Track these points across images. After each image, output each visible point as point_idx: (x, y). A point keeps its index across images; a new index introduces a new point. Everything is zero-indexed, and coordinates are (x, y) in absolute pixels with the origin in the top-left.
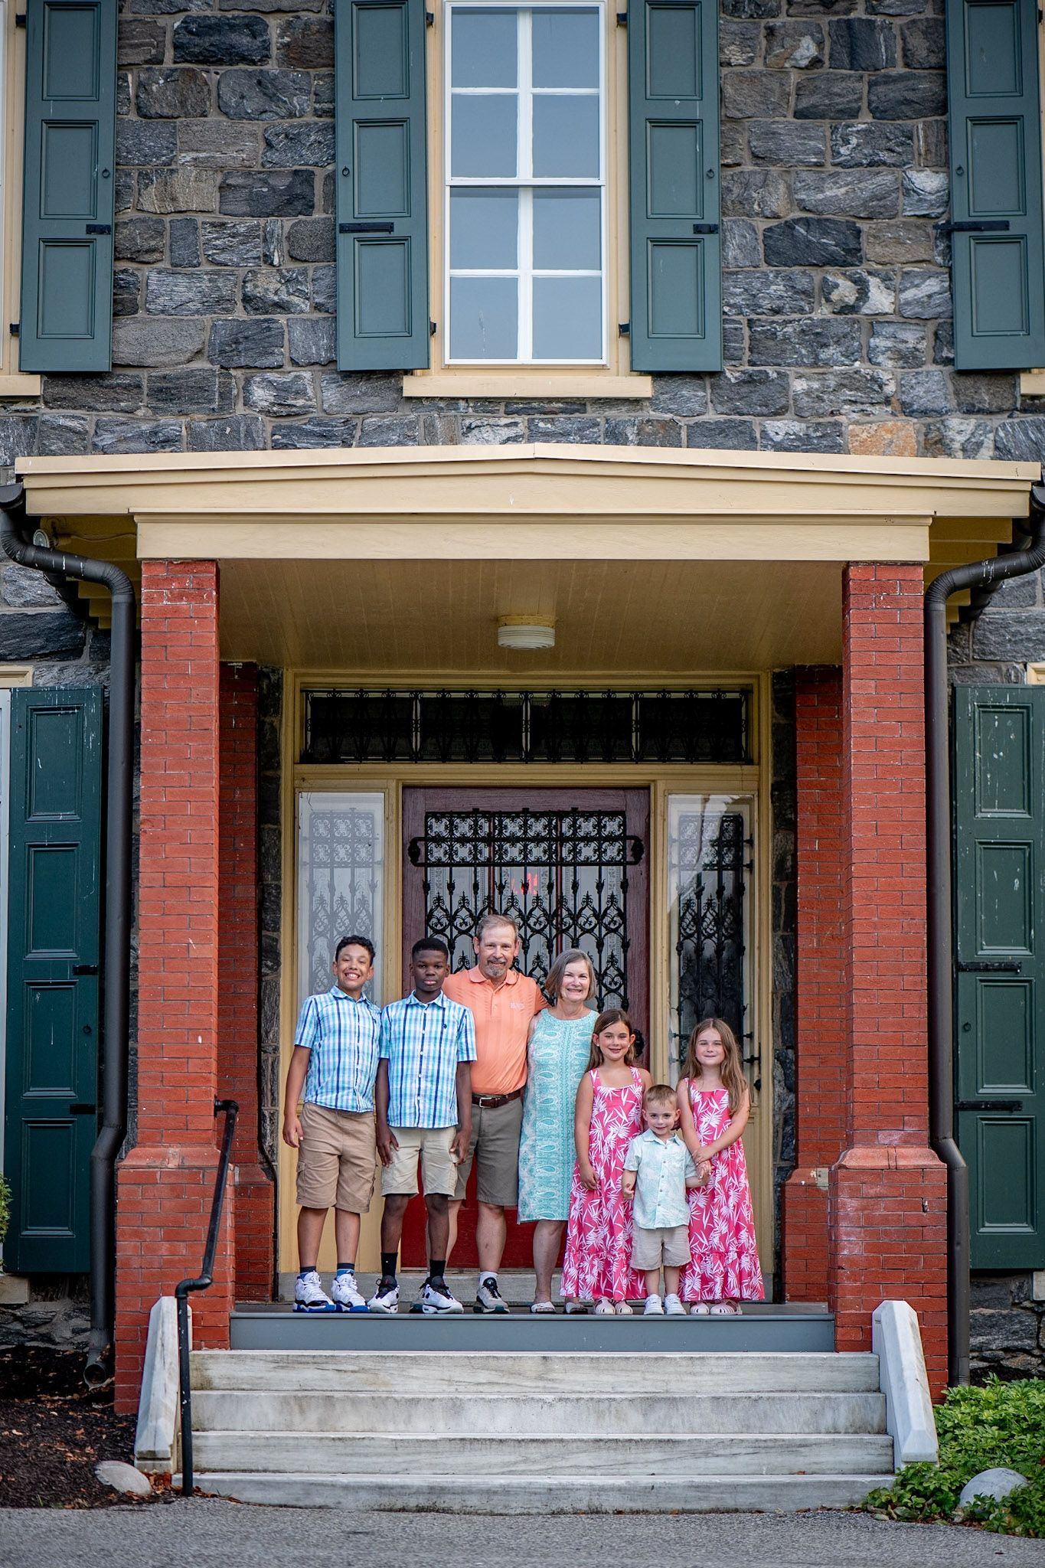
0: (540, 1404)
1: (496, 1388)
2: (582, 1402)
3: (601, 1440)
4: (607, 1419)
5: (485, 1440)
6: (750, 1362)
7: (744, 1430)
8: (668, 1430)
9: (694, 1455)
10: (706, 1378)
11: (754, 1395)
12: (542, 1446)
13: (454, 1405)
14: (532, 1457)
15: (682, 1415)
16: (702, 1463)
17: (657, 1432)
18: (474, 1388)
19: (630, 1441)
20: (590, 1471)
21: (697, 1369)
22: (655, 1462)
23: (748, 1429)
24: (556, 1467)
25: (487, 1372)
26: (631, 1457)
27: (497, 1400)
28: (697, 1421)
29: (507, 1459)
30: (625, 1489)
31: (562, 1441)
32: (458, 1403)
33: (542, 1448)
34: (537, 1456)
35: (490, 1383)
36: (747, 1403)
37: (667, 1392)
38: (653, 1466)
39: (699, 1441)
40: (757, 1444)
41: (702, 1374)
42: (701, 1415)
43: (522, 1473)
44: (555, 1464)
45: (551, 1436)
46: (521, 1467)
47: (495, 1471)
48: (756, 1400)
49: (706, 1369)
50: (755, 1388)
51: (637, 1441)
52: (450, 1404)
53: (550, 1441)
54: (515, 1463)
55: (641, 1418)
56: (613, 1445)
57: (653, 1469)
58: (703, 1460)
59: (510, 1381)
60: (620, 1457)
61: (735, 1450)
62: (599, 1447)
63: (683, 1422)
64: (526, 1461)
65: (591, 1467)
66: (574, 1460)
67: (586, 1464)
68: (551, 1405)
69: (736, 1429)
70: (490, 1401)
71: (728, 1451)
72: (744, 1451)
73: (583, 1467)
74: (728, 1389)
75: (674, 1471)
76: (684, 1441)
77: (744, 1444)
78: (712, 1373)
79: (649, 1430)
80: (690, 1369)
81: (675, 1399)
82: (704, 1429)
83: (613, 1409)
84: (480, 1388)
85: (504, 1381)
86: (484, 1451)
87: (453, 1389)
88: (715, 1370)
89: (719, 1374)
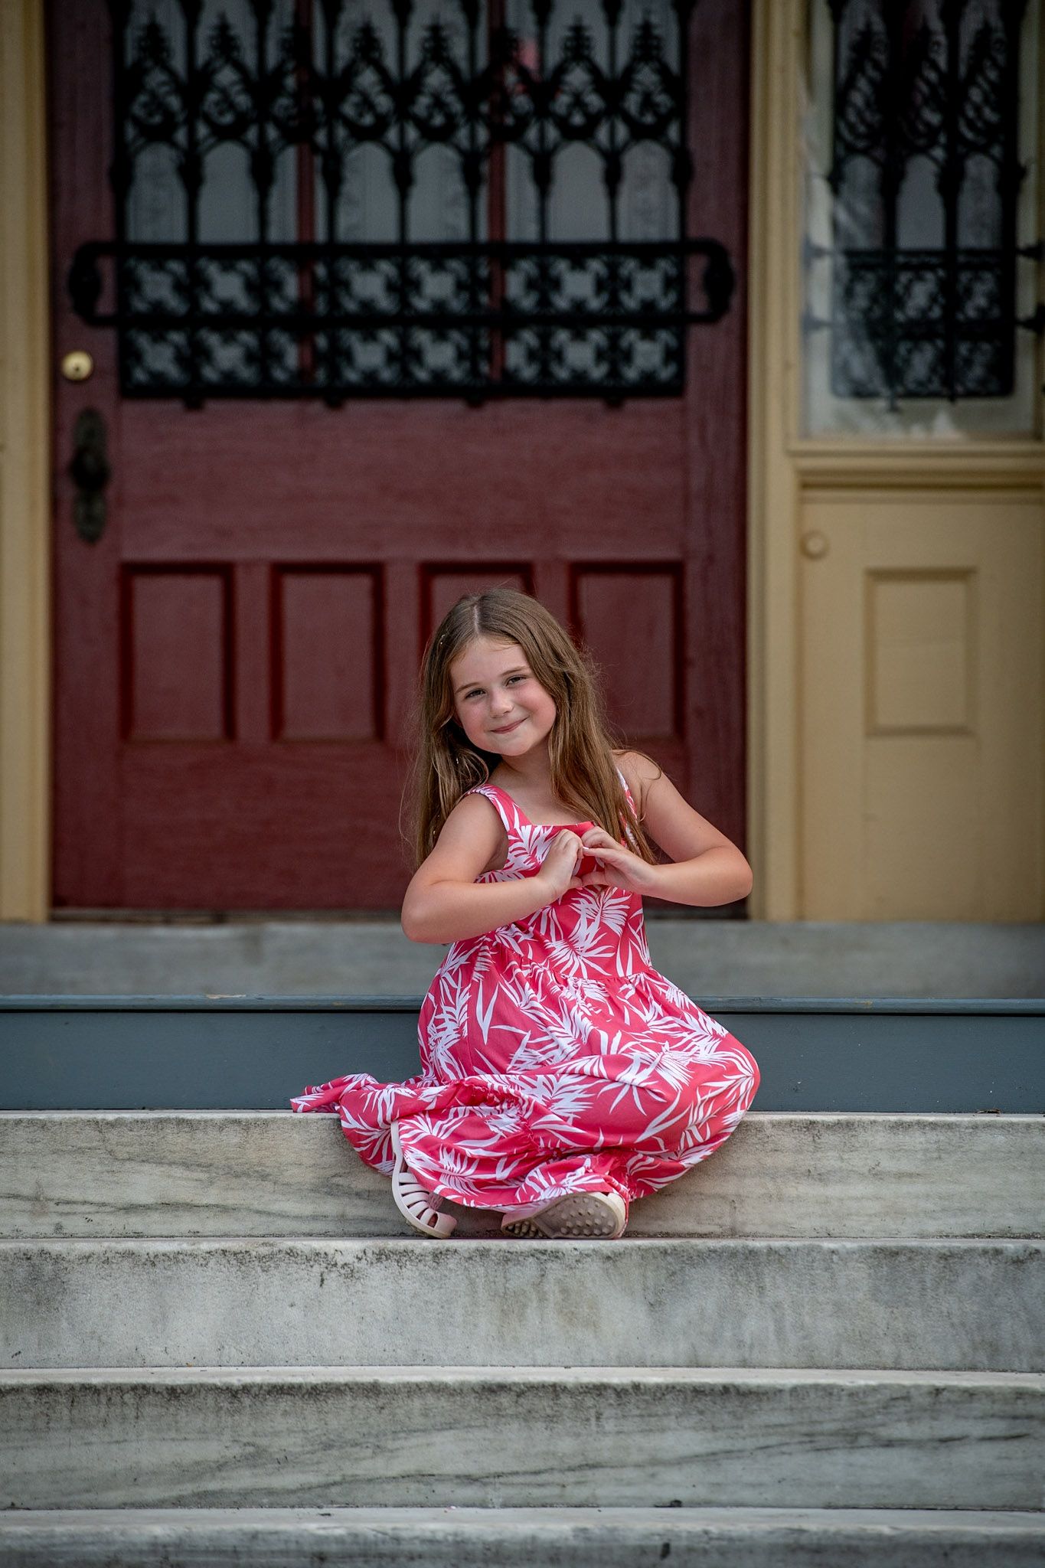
0: (317, 1269)
1: (187, 1222)
2: (452, 1263)
3: (502, 1388)
4: (532, 1314)
5: (120, 1389)
6: (1000, 1139)
7: (982, 1357)
8: (731, 1355)
9: (813, 1441)
10: (860, 1189)
11: (1010, 1246)
12: (310, 1408)
13: (35, 1277)
14: (277, 1445)
15: (778, 1305)
16: (837, 1466)
17: (696, 1363)
18: (118, 1222)
19: (600, 1389)
20: (470, 1492)
21: (830, 1160)
22: (681, 1462)
23: (995, 1358)
24: (355, 1480)
25: (158, 1170)
26: (604, 1446)
27: (176, 1258)
28: (827, 1328)
29: (192, 1452)
30: (573, 1554)
31: (373, 1390)
32: (48, 1268)
33: (310, 1417)
34: (291, 1443)
35: (168, 1206)
36: (989, 1271)
37: (733, 1233)
38: (674, 1475)
39: (828, 1391)
40: (1020, 1407)
41: (844, 1176)
42: (839, 1309)
43: (243, 1499)
44: (350, 1470)
45: (340, 1375)
46: (243, 1479)
47: (152, 1493)
48: (1018, 1261)
49: (859, 1161)
50: (1016, 1223)
51: (620, 1392)
52: (22, 1271)
53: (336, 1390)
54: (221, 1466)
55: (641, 1316)
56: (544, 1404)
57: (676, 1483)
58: (840, 1457)
59: (231, 1199)
60: (566, 1445)
61: (948, 1427)
62: (499, 1413)
63: (780, 1332)
64: (255, 1458)
65: (469, 1479)
66: (412, 1456)
67: (449, 1469)
68: (351, 1273)
69: (955, 1356)
70: (153, 1261)
71: (923, 1430)
72: (978, 1429)
73: (442, 1478)
74: (931, 1226)
75: (747, 1495)
76: (776, 1393)
77: (980, 1406)
78: (876, 1174)
79: (668, 1354)
80: (807, 1161)
81: (752, 1253)
82: (849, 1355)
83: (550, 1287)
84: (135, 1222)
85: (212, 1197)
86: (116, 1428)
87: (46, 1225)
88: (887, 1164)
89: (900, 1176)
